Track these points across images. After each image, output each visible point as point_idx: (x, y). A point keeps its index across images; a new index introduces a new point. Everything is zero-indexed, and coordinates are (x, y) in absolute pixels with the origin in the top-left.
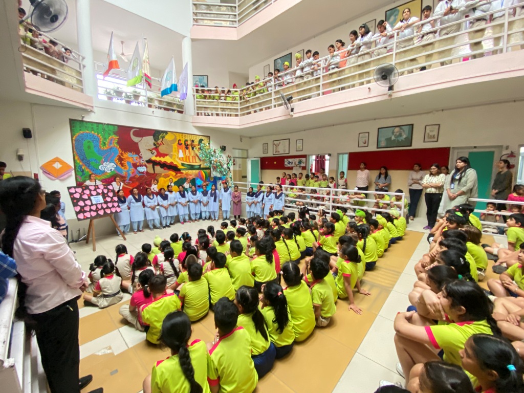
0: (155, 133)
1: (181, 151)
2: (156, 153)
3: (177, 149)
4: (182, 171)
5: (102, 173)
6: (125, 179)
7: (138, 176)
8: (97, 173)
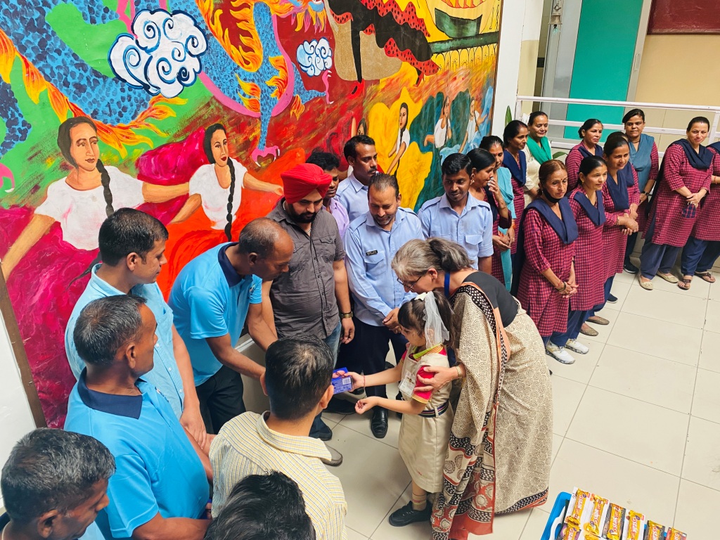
4: (433, 59)
5: (135, 107)
6: (251, 138)
7: (302, 110)
8: (104, 104)
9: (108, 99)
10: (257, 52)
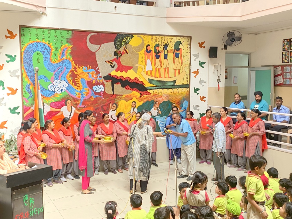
0: (116, 37)
1: (149, 61)
2: (116, 67)
3: (144, 59)
4: (148, 91)
5: (51, 95)
6: (78, 103)
7: (94, 99)
8: (45, 94)
9: (46, 93)
10: (81, 87)
